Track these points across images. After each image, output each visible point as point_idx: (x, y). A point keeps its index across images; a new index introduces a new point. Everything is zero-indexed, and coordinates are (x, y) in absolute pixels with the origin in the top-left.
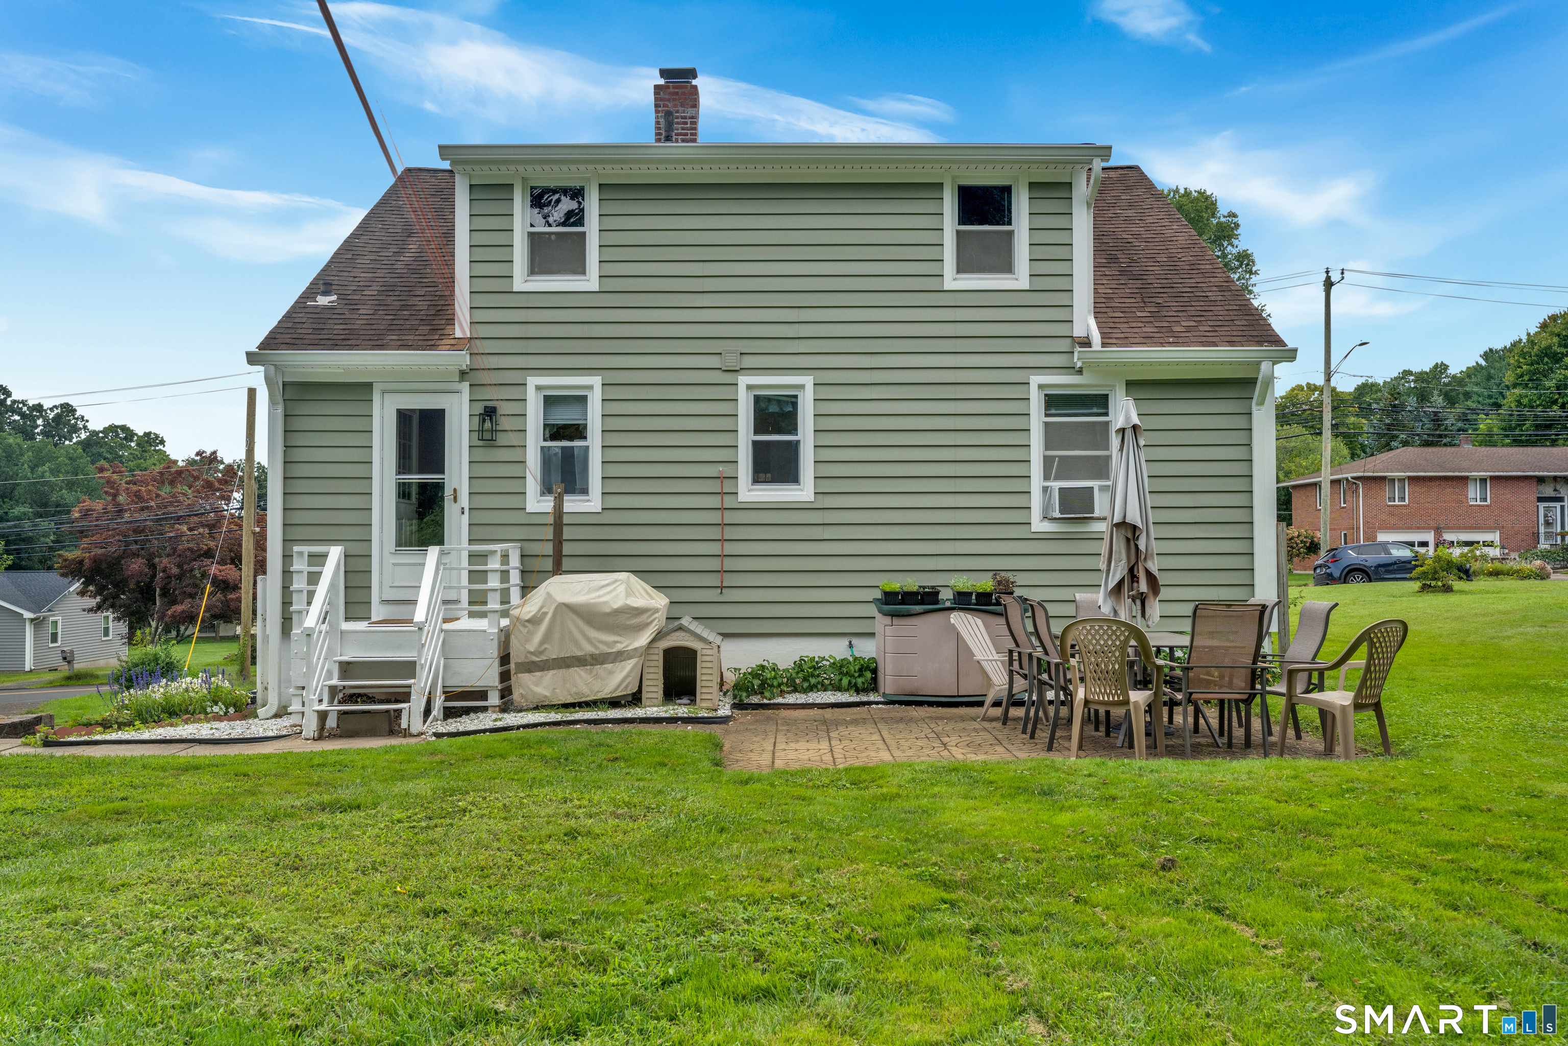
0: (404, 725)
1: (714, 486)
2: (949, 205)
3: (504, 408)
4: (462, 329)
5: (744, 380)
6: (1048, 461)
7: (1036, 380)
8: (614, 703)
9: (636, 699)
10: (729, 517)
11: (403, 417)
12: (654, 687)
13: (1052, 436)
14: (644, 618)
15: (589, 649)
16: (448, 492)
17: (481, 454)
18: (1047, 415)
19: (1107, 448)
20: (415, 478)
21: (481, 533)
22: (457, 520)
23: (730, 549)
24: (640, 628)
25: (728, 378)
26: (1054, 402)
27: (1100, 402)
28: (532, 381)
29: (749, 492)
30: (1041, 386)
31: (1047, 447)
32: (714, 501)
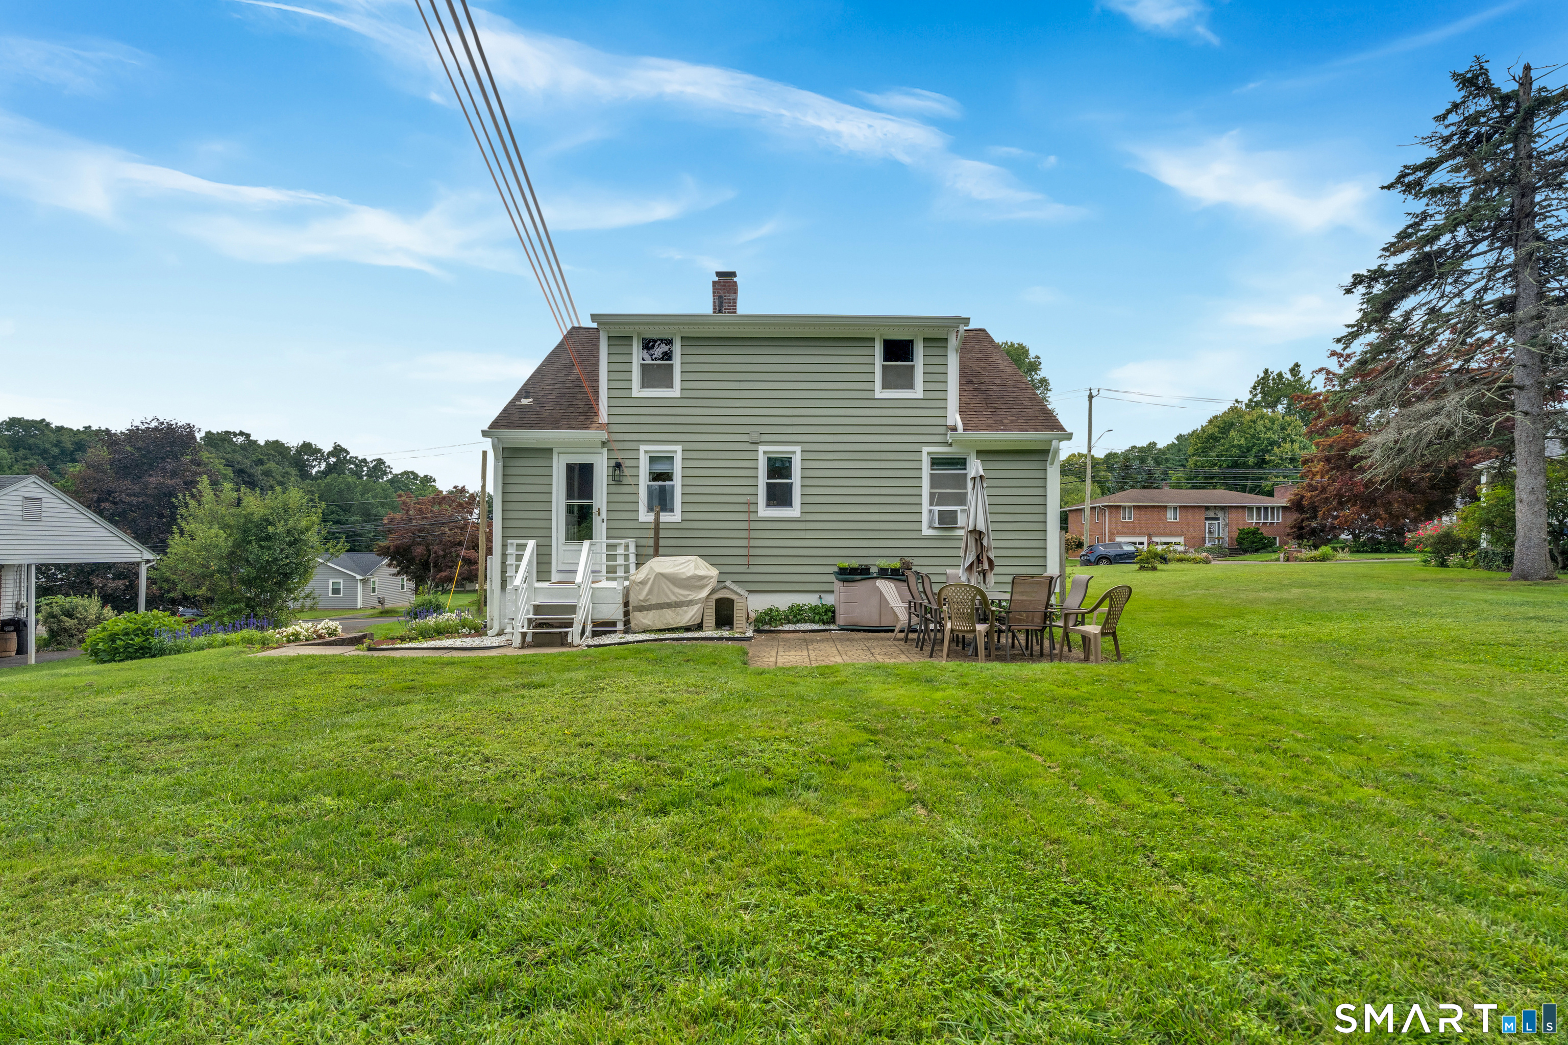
0: (569, 641)
1: (744, 508)
2: (878, 350)
3: (627, 463)
4: (603, 418)
5: (762, 448)
6: (932, 495)
7: (926, 449)
8: (688, 629)
9: (700, 627)
10: (753, 525)
11: (570, 468)
12: (710, 620)
13: (935, 481)
14: (705, 581)
15: (674, 599)
16: (595, 510)
17: (614, 489)
18: (932, 470)
19: (965, 488)
20: (576, 502)
21: (614, 533)
22: (600, 526)
23: (753, 543)
24: (702, 587)
25: (753, 447)
26: (936, 462)
27: (961, 462)
28: (643, 448)
29: (764, 511)
30: (929, 453)
31: (932, 488)
32: (744, 517)
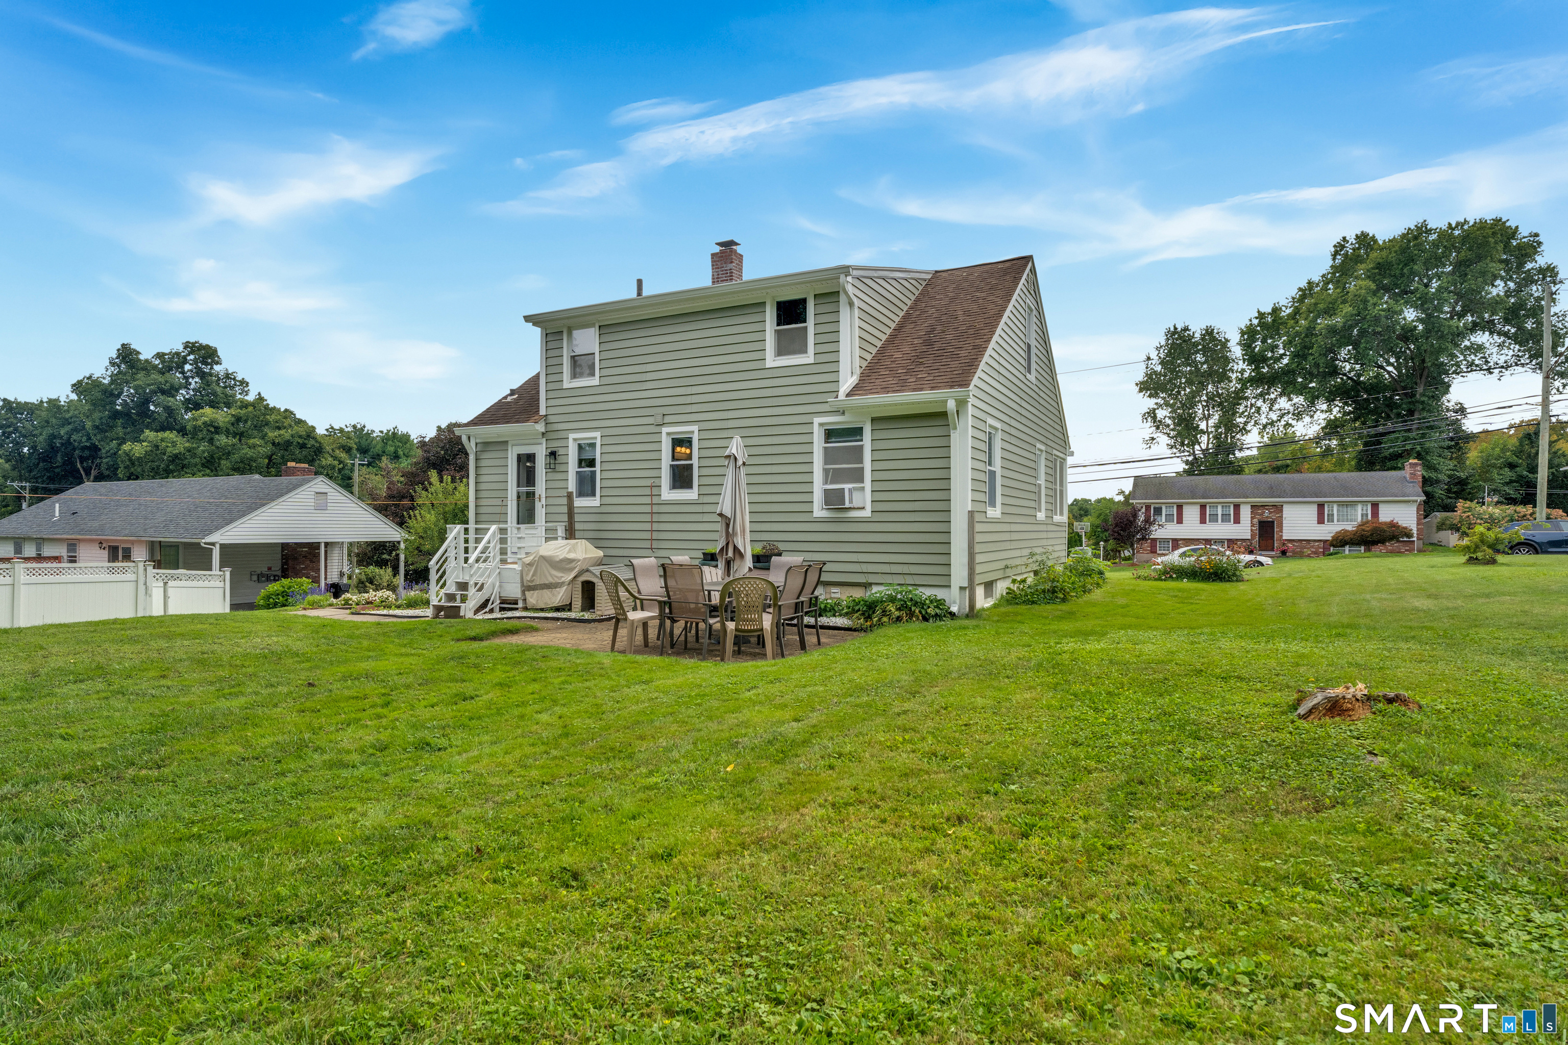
0: (462, 614)
1: (647, 491)
2: (770, 315)
3: (561, 451)
4: (543, 411)
5: (665, 430)
6: (826, 471)
7: (817, 420)
8: (557, 609)
9: (568, 607)
10: (656, 509)
11: (520, 457)
12: (578, 603)
13: (829, 457)
14: (573, 565)
15: (551, 580)
16: (537, 496)
17: (552, 476)
18: (826, 442)
19: (861, 462)
20: (524, 489)
21: (551, 517)
22: (540, 512)
23: (656, 527)
24: (572, 569)
25: (657, 429)
26: (830, 434)
27: (857, 432)
28: (572, 436)
29: (668, 494)
30: (821, 425)
31: (826, 463)
32: (647, 500)
